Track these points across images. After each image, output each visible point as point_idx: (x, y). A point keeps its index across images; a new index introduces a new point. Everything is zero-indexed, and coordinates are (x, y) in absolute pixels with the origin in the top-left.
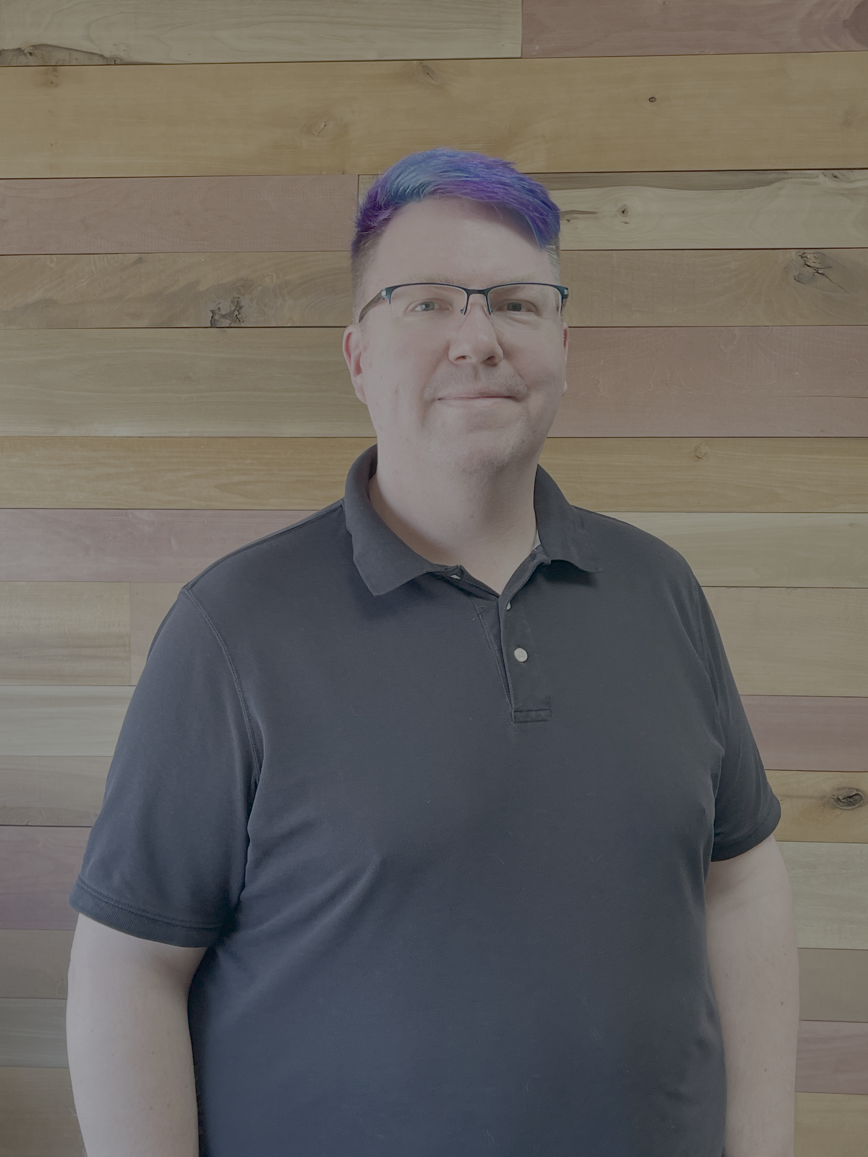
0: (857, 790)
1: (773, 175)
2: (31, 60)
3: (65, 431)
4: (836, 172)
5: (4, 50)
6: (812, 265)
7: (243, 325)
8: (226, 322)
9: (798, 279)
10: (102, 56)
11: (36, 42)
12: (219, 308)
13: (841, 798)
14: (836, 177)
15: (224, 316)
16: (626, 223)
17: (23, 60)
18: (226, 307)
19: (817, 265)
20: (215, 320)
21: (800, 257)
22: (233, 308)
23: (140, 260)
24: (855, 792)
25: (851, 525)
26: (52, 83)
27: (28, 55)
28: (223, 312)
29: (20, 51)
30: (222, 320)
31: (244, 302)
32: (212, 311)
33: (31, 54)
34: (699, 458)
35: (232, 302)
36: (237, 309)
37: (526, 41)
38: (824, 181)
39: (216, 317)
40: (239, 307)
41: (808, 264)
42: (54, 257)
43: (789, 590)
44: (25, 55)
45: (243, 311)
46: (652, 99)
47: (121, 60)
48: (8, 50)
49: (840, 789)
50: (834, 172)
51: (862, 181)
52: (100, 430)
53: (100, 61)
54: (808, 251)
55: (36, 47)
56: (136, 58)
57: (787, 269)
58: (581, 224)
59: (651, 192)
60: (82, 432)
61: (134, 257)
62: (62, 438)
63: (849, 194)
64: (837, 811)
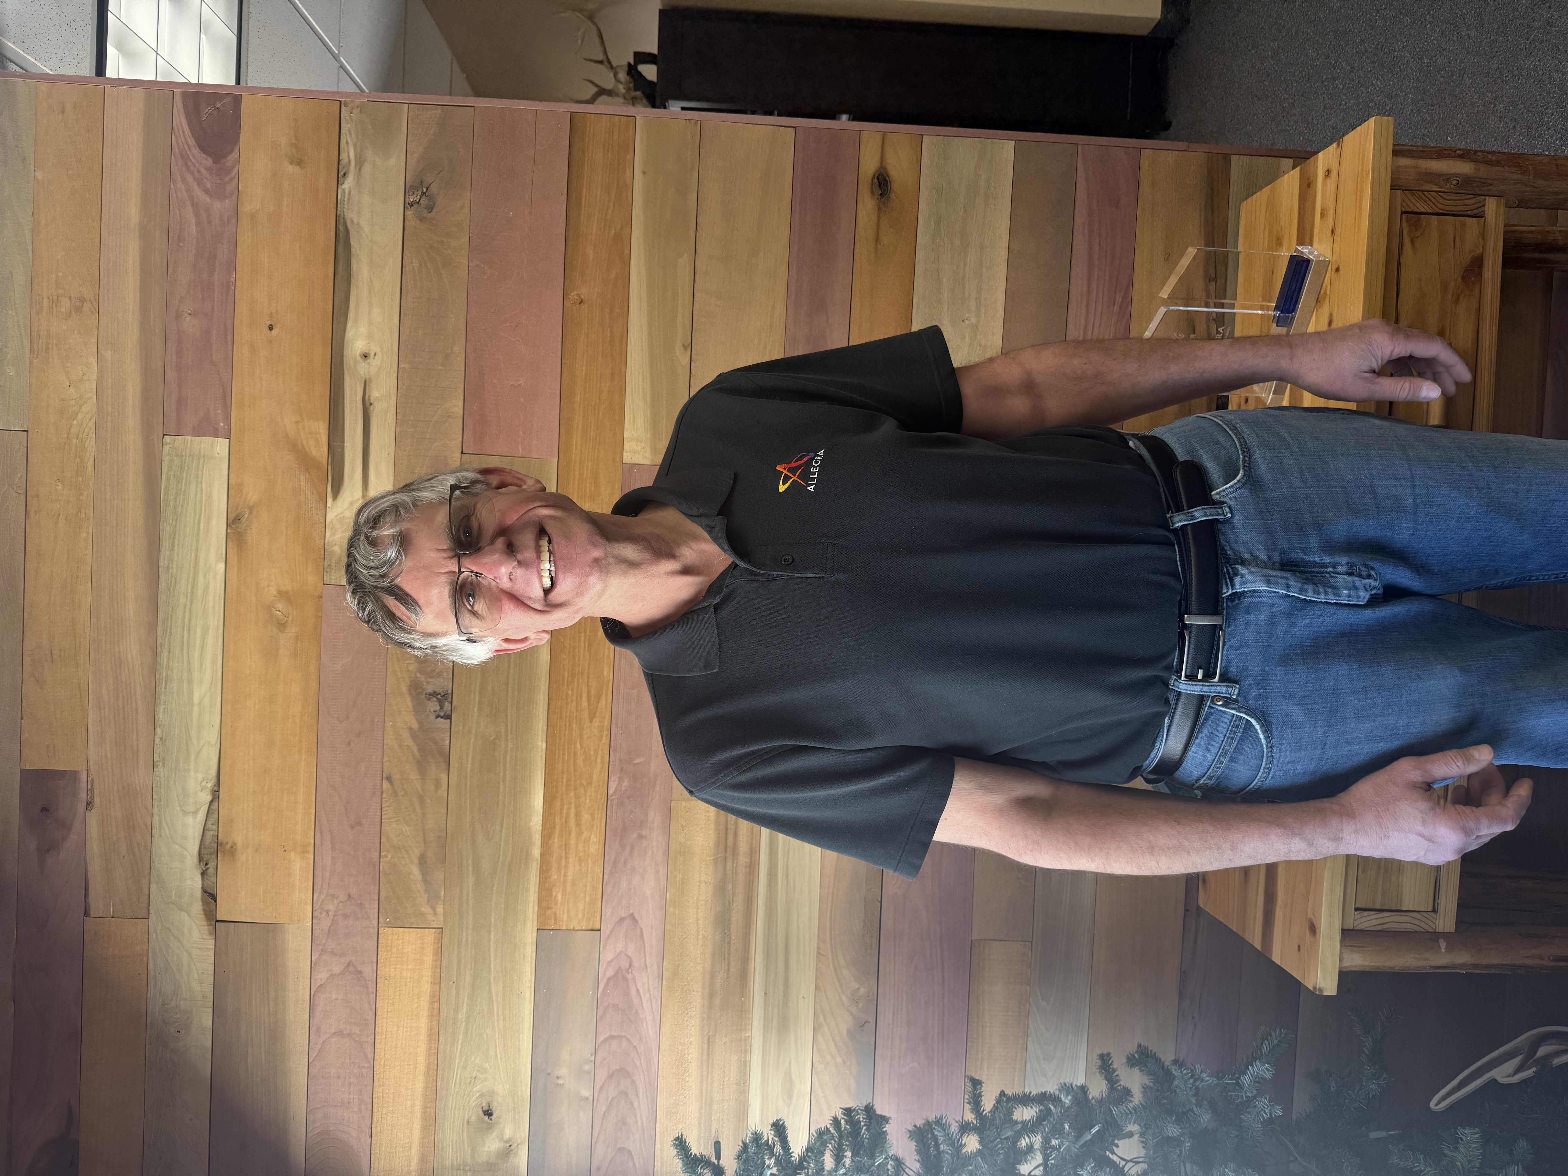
0: (873, 177)
1: (341, 228)
2: (212, 865)
3: (536, 852)
4: (341, 174)
5: (202, 888)
6: (419, 197)
7: (450, 691)
8: (447, 706)
9: (430, 209)
10: (211, 802)
11: (196, 859)
12: (435, 711)
13: (880, 192)
14: (345, 174)
15: (442, 708)
16: (375, 355)
17: (211, 871)
18: (433, 706)
19: (420, 193)
20: (444, 715)
21: (412, 208)
22: (435, 699)
23: (389, 779)
24: (876, 180)
25: (644, 173)
26: (232, 847)
27: (207, 866)
28: (438, 708)
29: (203, 874)
30: (445, 709)
31: (430, 689)
32: (437, 717)
33: (207, 864)
34: (581, 302)
35: (429, 699)
37: (216, 434)
38: (348, 183)
39: (442, 714)
40: (434, 694)
41: (418, 201)
42: (383, 854)
43: (698, 229)
44: (207, 869)
45: (438, 691)
46: (271, 328)
47: (215, 786)
48: (203, 884)
49: (872, 192)
50: (340, 176)
51: (349, 153)
52: (536, 821)
53: (215, 804)
54: (407, 200)
55: (200, 859)
56: (213, 772)
57: (422, 219)
58: (375, 394)
59: (350, 333)
60: (537, 838)
61: (386, 784)
62: (542, 855)
63: (360, 162)
64: (893, 195)
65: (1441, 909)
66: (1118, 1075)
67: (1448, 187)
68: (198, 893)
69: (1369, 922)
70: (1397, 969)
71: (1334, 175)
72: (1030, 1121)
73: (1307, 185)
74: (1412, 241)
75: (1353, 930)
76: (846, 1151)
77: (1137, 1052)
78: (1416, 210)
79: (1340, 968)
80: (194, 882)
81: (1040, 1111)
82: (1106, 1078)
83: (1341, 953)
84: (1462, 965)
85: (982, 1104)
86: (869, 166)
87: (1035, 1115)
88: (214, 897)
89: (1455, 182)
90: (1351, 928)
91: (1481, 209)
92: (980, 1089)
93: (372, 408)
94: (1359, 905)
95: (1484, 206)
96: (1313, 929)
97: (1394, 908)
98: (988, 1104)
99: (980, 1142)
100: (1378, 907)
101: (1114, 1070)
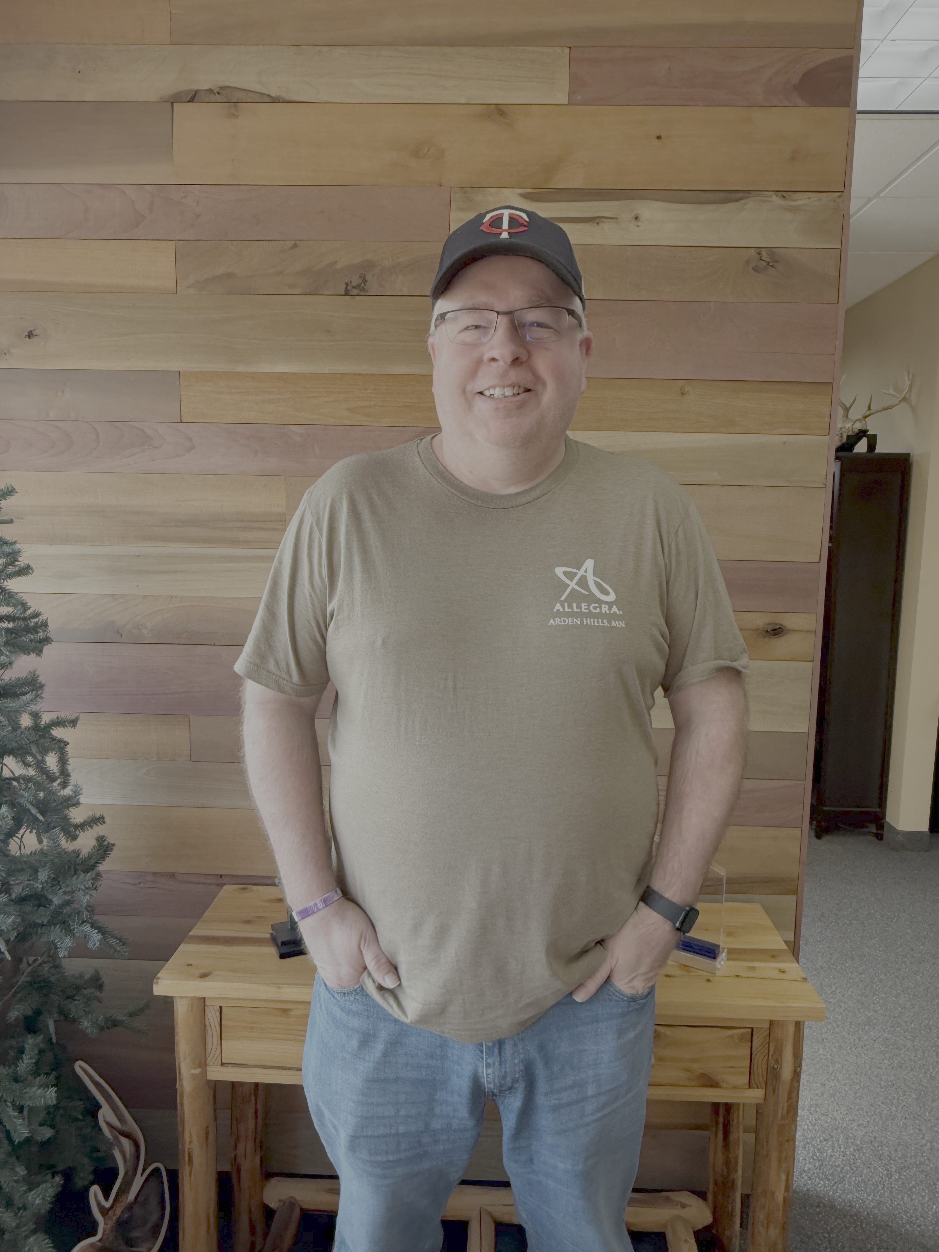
0: (781, 625)
1: (740, 195)
2: (219, 98)
3: (241, 368)
4: (784, 194)
5: (199, 90)
6: (765, 259)
7: (367, 294)
8: (356, 292)
9: (755, 269)
10: (269, 96)
11: (222, 85)
12: (351, 282)
13: (769, 630)
14: (784, 197)
15: (354, 287)
16: (638, 226)
17: (213, 97)
18: (356, 281)
19: (769, 260)
20: (348, 290)
21: (757, 254)
22: (361, 281)
23: (295, 246)
24: (778, 627)
25: (784, 443)
26: (234, 115)
27: (217, 94)
28: (354, 284)
29: (211, 90)
30: (353, 290)
31: (368, 277)
32: (347, 284)
33: (219, 93)
34: (684, 394)
35: (360, 277)
36: (364, 282)
37: (572, 92)
38: (777, 200)
39: (349, 288)
40: (365, 281)
41: (763, 258)
44: (214, 93)
45: (367, 284)
46: (659, 138)
47: (283, 99)
48: (203, 90)
49: (769, 624)
50: (783, 193)
51: (802, 200)
52: (266, 368)
53: (268, 100)
54: (763, 250)
55: (222, 88)
56: (294, 98)
57: (748, 262)
58: (607, 226)
59: (656, 205)
60: (253, 369)
61: (291, 243)
62: (239, 373)
63: (794, 210)
64: (767, 639)
65: (224, 1069)
66: (88, 830)
67: (772, 1062)
68: (195, 87)
69: (212, 1017)
70: (176, 1038)
71: (783, 976)
72: (46, 765)
73: (773, 955)
74: (731, 1037)
75: (205, 1005)
76: (13, 623)
77: (109, 843)
78: (754, 1038)
79: (175, 997)
80: (204, 82)
81: (54, 773)
82: (85, 822)
83: (187, 997)
84: (182, 1086)
85: (58, 728)
86: (789, 621)
87: (51, 769)
88: (192, 100)
89: (775, 1067)
90: (206, 1004)
91: (755, 1085)
92: (70, 726)
93: (595, 224)
94: (224, 1009)
95: (758, 1088)
96: (204, 976)
97: (223, 1035)
98: (57, 732)
99: (26, 728)
100: (223, 1023)
101: (91, 827)
